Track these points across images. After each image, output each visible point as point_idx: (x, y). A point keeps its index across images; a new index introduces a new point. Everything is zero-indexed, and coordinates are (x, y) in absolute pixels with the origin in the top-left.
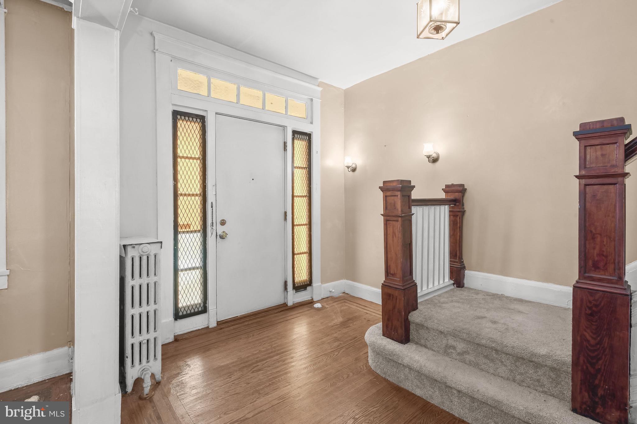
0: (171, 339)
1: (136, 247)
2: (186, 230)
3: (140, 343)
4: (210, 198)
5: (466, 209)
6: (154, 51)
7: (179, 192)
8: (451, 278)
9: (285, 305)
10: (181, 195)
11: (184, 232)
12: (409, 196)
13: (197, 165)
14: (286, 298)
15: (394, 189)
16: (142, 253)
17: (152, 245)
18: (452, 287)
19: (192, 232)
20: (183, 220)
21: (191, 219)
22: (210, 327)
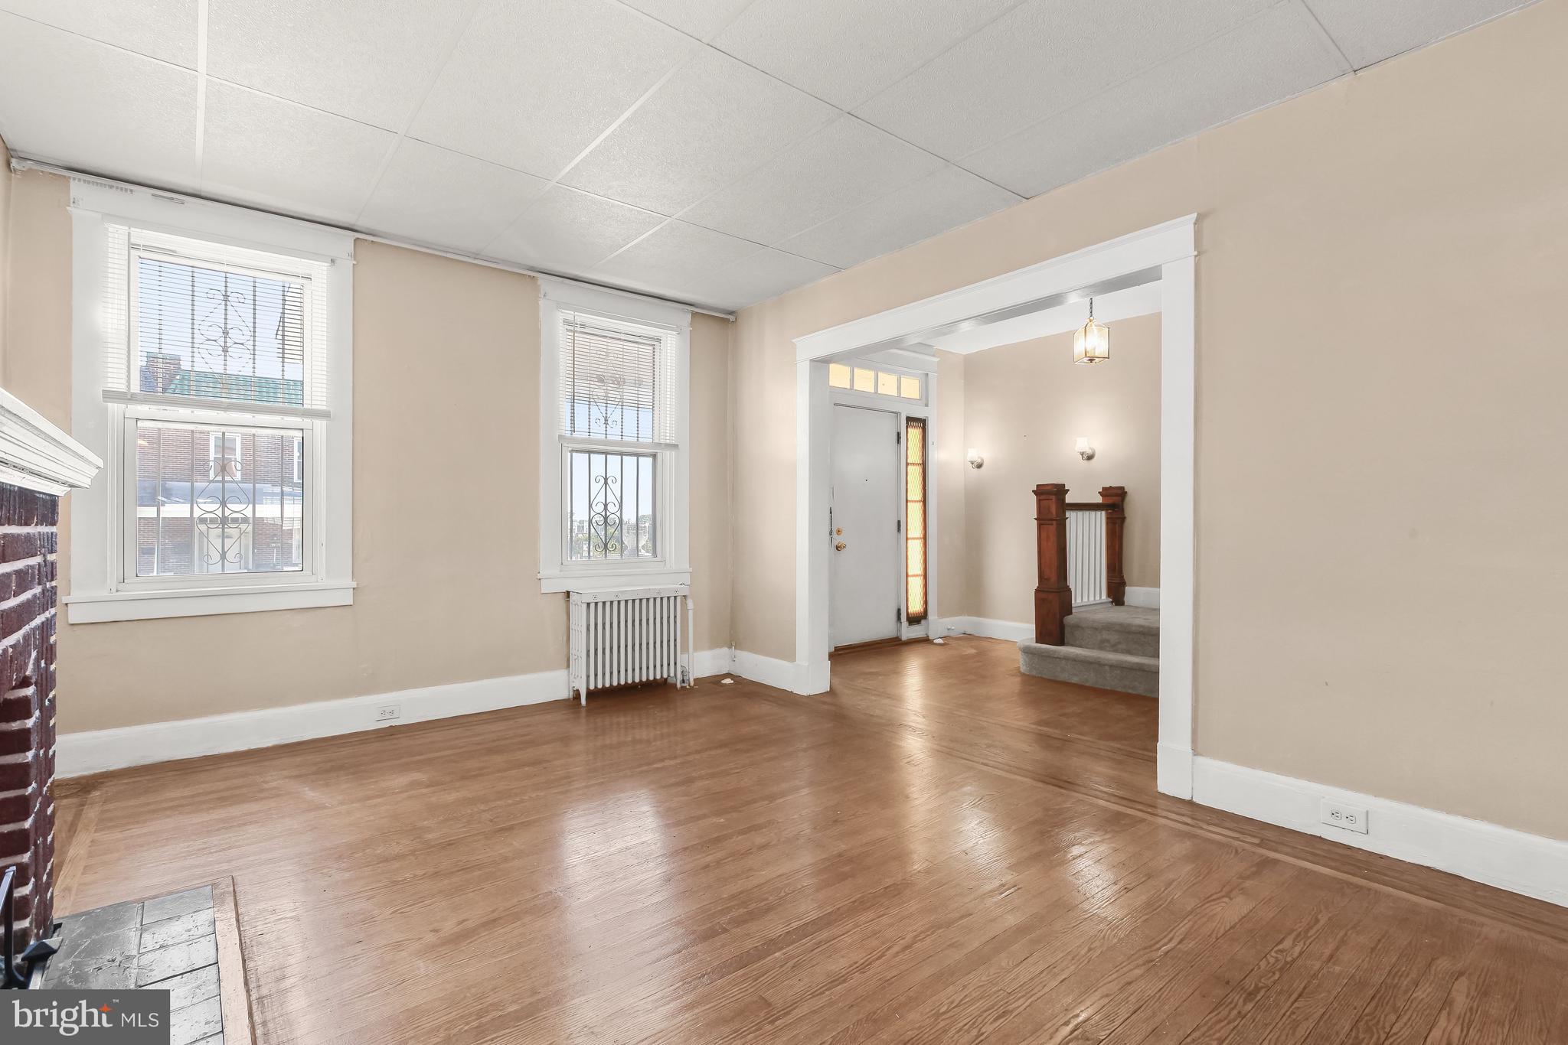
5: (1126, 515)
8: (1109, 595)
9: (898, 638)
12: (1064, 499)
14: (899, 630)
15: (1049, 493)
18: (1110, 605)
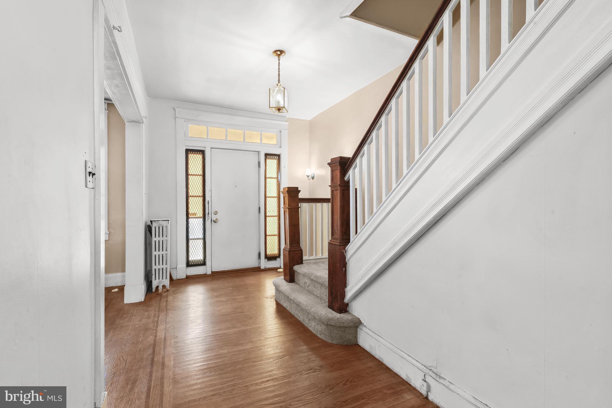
0: (184, 277)
2: (193, 216)
4: (208, 198)
6: (175, 118)
7: (190, 195)
9: (259, 268)
10: (191, 196)
11: (192, 218)
12: (298, 197)
13: (200, 179)
14: (259, 263)
17: (164, 221)
19: (197, 218)
20: (192, 210)
21: (196, 210)
22: (207, 274)
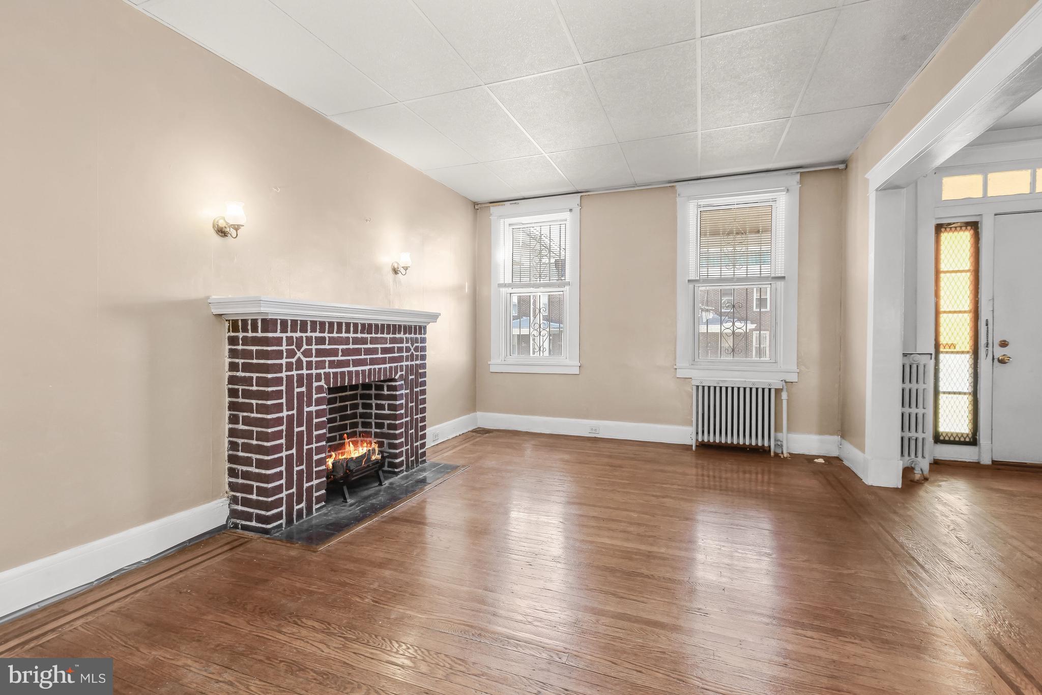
1: (908, 355)
2: (950, 350)
3: (909, 439)
7: (942, 310)
10: (945, 312)
11: (947, 352)
13: (967, 278)
16: (913, 362)
17: (922, 355)
19: (958, 353)
21: (958, 339)
